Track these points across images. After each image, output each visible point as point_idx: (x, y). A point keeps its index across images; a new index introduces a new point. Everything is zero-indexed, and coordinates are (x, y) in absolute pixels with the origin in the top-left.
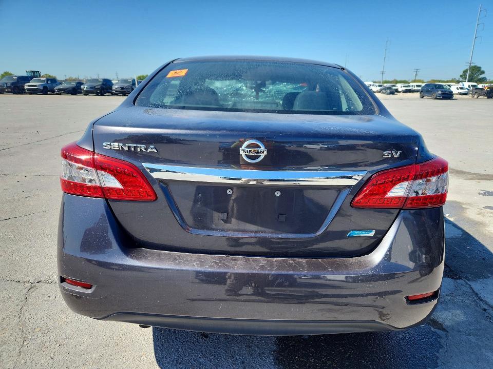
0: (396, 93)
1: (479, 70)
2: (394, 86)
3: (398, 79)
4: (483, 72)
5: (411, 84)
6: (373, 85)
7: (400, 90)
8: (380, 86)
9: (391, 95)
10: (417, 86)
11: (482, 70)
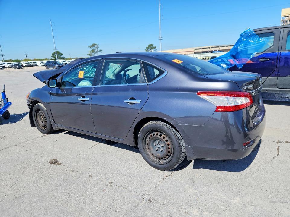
0: (23, 68)
1: (60, 53)
2: (19, 63)
3: (13, 59)
4: (62, 54)
5: (29, 62)
6: (4, 64)
7: (24, 65)
8: (9, 64)
9: (20, 69)
10: (34, 63)
11: (61, 53)
